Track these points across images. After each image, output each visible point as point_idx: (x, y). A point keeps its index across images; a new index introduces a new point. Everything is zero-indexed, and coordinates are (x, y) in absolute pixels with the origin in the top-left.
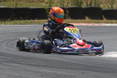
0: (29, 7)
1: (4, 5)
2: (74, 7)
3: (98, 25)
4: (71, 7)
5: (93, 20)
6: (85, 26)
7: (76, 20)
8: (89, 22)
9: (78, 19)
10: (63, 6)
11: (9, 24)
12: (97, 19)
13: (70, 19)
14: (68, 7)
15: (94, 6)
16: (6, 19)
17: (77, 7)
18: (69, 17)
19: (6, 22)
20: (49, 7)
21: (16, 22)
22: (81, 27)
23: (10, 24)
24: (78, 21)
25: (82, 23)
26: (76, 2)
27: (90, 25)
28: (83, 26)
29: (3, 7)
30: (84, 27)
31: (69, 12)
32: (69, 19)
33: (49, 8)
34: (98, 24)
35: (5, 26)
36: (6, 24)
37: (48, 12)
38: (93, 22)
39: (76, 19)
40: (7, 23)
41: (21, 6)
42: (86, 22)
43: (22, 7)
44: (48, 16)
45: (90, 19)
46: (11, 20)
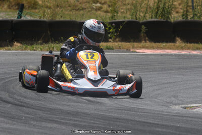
0: (75, 19)
1: (31, 16)
2: (156, 20)
3: (198, 54)
4: (150, 20)
5: (189, 45)
6: (175, 55)
7: (160, 44)
8: (182, 48)
9: (162, 42)
10: (136, 18)
11: (39, 49)
12: (197, 43)
13: (148, 42)
14: (145, 20)
15: (192, 19)
16: (35, 40)
17: (162, 20)
18: (147, 38)
19: (35, 46)
20: (111, 19)
21: (53, 45)
22: (168, 57)
23: (41, 50)
24: (162, 46)
25: (170, 48)
26: (161, 10)
27: (184, 52)
28: (171, 55)
29: (29, 18)
30: (174, 57)
31: (147, 30)
32: (146, 42)
33: (111, 21)
34: (197, 51)
35: (33, 54)
36: (34, 50)
37: (110, 29)
38: (189, 49)
39: (159, 42)
40: (36, 48)
41: (61, 17)
42: (177, 48)
43: (62, 19)
44: (109, 35)
45: (185, 42)
46: (43, 42)
